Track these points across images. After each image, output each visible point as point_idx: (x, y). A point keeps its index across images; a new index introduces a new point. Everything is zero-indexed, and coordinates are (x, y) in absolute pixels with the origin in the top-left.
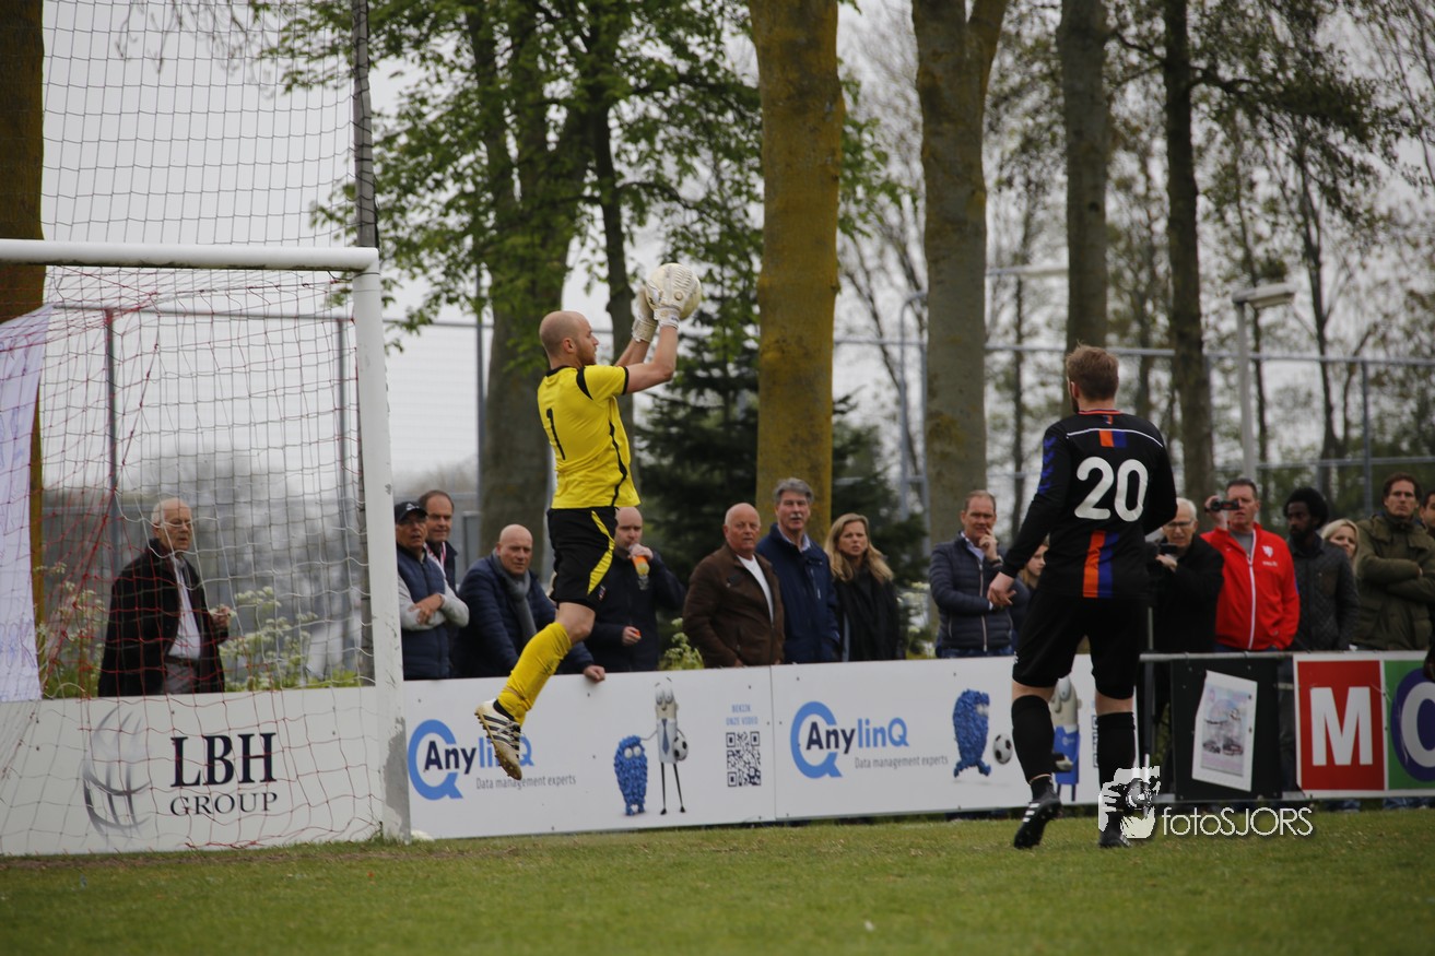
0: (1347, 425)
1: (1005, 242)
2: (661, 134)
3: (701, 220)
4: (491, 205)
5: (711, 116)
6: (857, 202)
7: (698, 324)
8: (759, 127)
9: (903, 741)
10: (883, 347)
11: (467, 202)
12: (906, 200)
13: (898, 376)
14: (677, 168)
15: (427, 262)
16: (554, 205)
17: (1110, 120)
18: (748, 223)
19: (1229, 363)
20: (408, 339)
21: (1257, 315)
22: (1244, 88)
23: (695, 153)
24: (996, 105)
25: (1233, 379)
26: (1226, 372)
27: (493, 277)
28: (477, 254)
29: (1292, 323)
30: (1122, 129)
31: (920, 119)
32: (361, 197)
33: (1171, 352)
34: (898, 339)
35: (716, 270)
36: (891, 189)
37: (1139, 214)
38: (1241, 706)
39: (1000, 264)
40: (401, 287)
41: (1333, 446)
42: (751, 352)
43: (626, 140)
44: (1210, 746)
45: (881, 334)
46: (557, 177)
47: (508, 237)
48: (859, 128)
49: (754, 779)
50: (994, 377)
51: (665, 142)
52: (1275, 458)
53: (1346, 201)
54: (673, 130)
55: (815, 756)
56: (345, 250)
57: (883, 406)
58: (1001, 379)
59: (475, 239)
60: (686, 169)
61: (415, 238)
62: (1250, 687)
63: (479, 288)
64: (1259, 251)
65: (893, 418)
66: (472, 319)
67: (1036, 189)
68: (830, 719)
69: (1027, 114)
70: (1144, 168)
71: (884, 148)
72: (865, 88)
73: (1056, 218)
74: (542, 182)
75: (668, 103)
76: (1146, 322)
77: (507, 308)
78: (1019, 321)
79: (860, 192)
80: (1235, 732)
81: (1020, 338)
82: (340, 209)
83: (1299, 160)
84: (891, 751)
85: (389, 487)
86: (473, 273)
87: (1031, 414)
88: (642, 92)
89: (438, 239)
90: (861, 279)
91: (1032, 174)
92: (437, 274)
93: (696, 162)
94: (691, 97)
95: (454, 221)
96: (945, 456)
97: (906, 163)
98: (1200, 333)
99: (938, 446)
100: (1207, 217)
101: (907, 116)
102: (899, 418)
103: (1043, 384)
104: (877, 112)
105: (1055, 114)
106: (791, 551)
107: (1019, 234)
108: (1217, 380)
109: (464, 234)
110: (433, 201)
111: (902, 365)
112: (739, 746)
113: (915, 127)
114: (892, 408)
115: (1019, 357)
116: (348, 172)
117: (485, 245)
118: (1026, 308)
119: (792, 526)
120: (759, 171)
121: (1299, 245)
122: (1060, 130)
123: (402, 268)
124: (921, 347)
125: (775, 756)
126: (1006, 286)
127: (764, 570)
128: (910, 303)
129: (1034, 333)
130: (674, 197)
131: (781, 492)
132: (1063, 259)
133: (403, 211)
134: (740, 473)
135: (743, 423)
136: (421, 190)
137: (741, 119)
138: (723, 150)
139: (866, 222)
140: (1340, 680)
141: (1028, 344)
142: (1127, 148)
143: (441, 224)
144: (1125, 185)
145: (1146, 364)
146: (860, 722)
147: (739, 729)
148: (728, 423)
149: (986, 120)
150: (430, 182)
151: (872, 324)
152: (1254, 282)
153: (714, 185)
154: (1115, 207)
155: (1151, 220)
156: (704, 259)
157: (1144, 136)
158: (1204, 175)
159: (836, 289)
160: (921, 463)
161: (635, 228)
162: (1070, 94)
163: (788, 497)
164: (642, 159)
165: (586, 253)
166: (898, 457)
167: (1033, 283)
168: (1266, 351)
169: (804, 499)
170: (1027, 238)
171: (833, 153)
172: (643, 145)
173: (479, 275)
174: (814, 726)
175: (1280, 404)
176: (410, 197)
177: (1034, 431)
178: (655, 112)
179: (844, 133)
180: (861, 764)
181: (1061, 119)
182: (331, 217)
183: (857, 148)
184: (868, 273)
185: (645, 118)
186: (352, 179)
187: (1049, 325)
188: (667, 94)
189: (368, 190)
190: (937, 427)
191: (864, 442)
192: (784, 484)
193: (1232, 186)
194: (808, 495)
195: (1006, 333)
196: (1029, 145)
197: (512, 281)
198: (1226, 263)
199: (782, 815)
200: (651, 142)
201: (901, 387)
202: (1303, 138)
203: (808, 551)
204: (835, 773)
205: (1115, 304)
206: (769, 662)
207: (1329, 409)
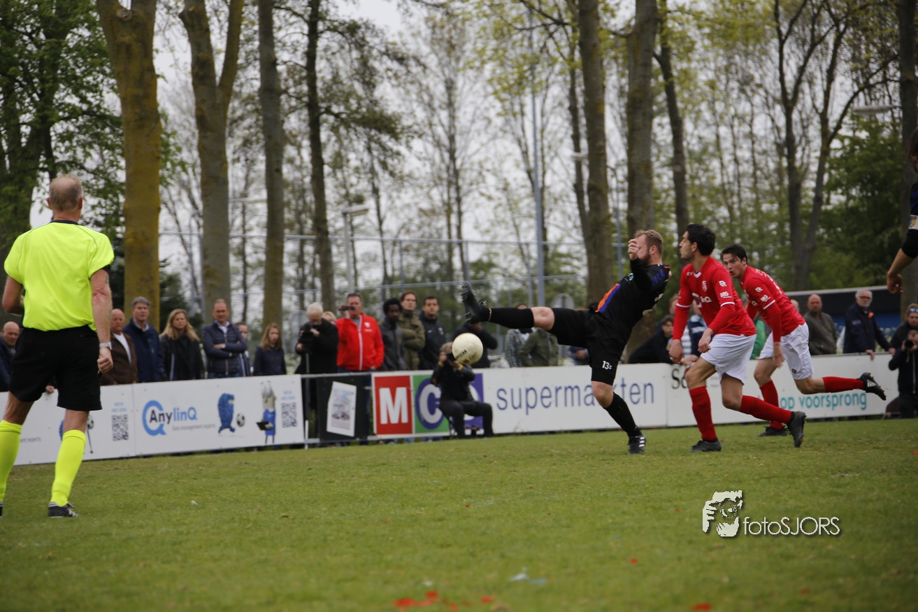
0: (393, 270)
1: (237, 187)
2: (75, 139)
3: (95, 178)
5: (99, 130)
6: (168, 170)
8: (122, 135)
9: (194, 418)
10: (181, 236)
12: (190, 170)
13: (188, 249)
14: (83, 154)
16: (25, 172)
17: (283, 131)
18: (117, 179)
19: (339, 242)
21: (352, 220)
22: (344, 116)
23: (91, 147)
24: (231, 124)
25: (342, 249)
26: (338, 246)
29: (368, 224)
30: (289, 136)
31: (197, 132)
33: (314, 237)
34: (188, 232)
35: (103, 201)
36: (183, 164)
37: (298, 174)
38: (349, 397)
39: (235, 197)
41: (387, 279)
42: (119, 239)
43: (59, 141)
44: (335, 416)
45: (180, 230)
46: (26, 159)
48: (169, 136)
49: (125, 437)
50: (233, 249)
51: (78, 142)
52: (361, 285)
53: (390, 168)
54: (82, 137)
55: (154, 426)
57: (182, 264)
58: (236, 251)
60: (87, 155)
62: (353, 389)
64: (352, 191)
65: (186, 269)
67: (250, 163)
68: (160, 408)
69: (245, 128)
70: (299, 153)
71: (180, 145)
72: (170, 118)
73: (259, 176)
74: (19, 161)
75: (78, 124)
76: (301, 223)
78: (244, 224)
79: (169, 165)
80: (346, 409)
81: (245, 231)
83: (369, 149)
84: (189, 423)
87: (250, 266)
88: (66, 119)
90: (170, 205)
91: (249, 155)
93: (92, 152)
94: (90, 121)
96: (212, 286)
97: (190, 151)
98: (327, 227)
99: (209, 281)
100: (329, 175)
101: (190, 130)
102: (190, 270)
103: (256, 253)
104: (176, 128)
105: (258, 129)
106: (139, 331)
107: (243, 184)
108: (334, 250)
111: (191, 246)
112: (118, 422)
113: (193, 134)
114: (186, 264)
115: (244, 241)
118: (247, 217)
119: (141, 318)
120: (122, 155)
121: (370, 188)
122: (261, 136)
124: (199, 237)
125: (135, 425)
126: (237, 208)
127: (128, 340)
128: (193, 216)
129: (251, 229)
130: (82, 167)
131: (136, 303)
132: (264, 194)
135: (117, 272)
137: (113, 131)
138: (104, 145)
139: (172, 179)
140: (393, 384)
141: (249, 234)
142: (292, 144)
144: (291, 161)
145: (303, 243)
146: (175, 409)
147: (118, 414)
149: (227, 130)
151: (175, 225)
152: (350, 204)
153: (100, 162)
154: (286, 169)
155: (304, 177)
156: (97, 196)
157: (299, 139)
158: (327, 155)
159: (159, 210)
160: (200, 290)
162: (265, 119)
163: (138, 305)
164: (67, 150)
165: (40, 195)
166: (190, 287)
167: (249, 206)
168: (356, 236)
169: (146, 306)
170: (247, 186)
171: (157, 146)
172: (67, 143)
174: (153, 412)
175: (363, 260)
177: (252, 274)
178: (72, 128)
179: (162, 139)
180: (175, 429)
181: (261, 130)
183: (167, 145)
184: (173, 203)
185: (67, 131)
187: (258, 225)
188: (77, 120)
190: (208, 273)
191: (173, 280)
192: (136, 299)
193: (339, 162)
194: (148, 304)
195: (238, 230)
196: (247, 142)
197: (6, 207)
198: (338, 197)
199: (138, 453)
200: (71, 142)
201: (190, 255)
202: (370, 139)
203: (148, 331)
204: (163, 433)
205: (288, 216)
206: (130, 382)
207: (385, 262)
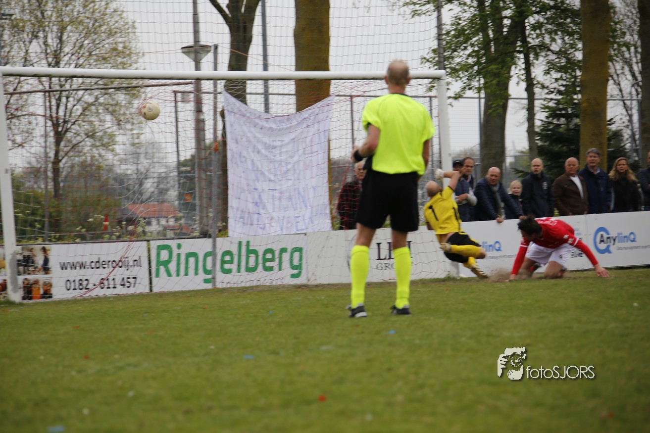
2: (544, 28)
3: (558, 58)
4: (484, 55)
5: (562, 21)
6: (614, 50)
7: (558, 95)
8: (579, 24)
9: (634, 240)
10: (623, 101)
11: (475, 54)
13: (629, 111)
14: (550, 40)
15: (461, 76)
16: (506, 54)
18: (576, 58)
20: (454, 102)
23: (556, 34)
27: (485, 80)
28: (479, 72)
31: (638, 20)
32: (439, 53)
34: (629, 98)
36: (626, 45)
40: (452, 84)
43: (532, 30)
45: (623, 97)
46: (507, 44)
47: (490, 66)
48: (616, 23)
49: (580, 255)
51: (546, 30)
54: (549, 26)
55: (602, 246)
56: (434, 72)
57: (624, 123)
59: (478, 67)
60: (553, 40)
61: (457, 67)
63: (480, 84)
65: (627, 127)
66: (477, 95)
71: (624, 30)
72: (617, 9)
74: (502, 46)
75: (546, 16)
77: (489, 91)
79: (615, 46)
82: (431, 57)
84: (630, 244)
85: (450, 155)
86: (477, 79)
88: (538, 13)
89: (465, 67)
90: (615, 77)
92: (465, 79)
93: (556, 38)
94: (555, 14)
95: (471, 61)
96: (647, 139)
97: (632, 35)
102: (630, 127)
104: (622, 17)
106: (592, 174)
109: (474, 65)
110: (463, 54)
111: (631, 109)
114: (627, 123)
116: (435, 45)
117: (482, 69)
119: (592, 165)
120: (580, 39)
123: (453, 78)
124: (638, 101)
127: (581, 181)
128: (633, 85)
130: (549, 50)
133: (453, 58)
134: (572, 147)
135: (574, 129)
136: (459, 50)
137: (573, 21)
138: (566, 32)
139: (617, 57)
143: (466, 62)
146: (619, 234)
148: (568, 130)
150: (462, 47)
151: (620, 93)
153: (563, 45)
159: (607, 81)
160: (638, 143)
161: (535, 61)
163: (590, 154)
164: (538, 36)
165: (517, 71)
166: (630, 140)
171: (607, 31)
172: (538, 31)
173: (479, 80)
174: (602, 236)
176: (455, 53)
178: (542, 20)
179: (610, 25)
180: (619, 249)
182: (428, 61)
183: (615, 30)
184: (618, 76)
185: (538, 22)
186: (436, 47)
188: (546, 13)
189: (442, 50)
190: (644, 129)
191: (617, 135)
192: (590, 150)
197: (491, 81)
200: (541, 30)
201: (631, 116)
204: (610, 252)
